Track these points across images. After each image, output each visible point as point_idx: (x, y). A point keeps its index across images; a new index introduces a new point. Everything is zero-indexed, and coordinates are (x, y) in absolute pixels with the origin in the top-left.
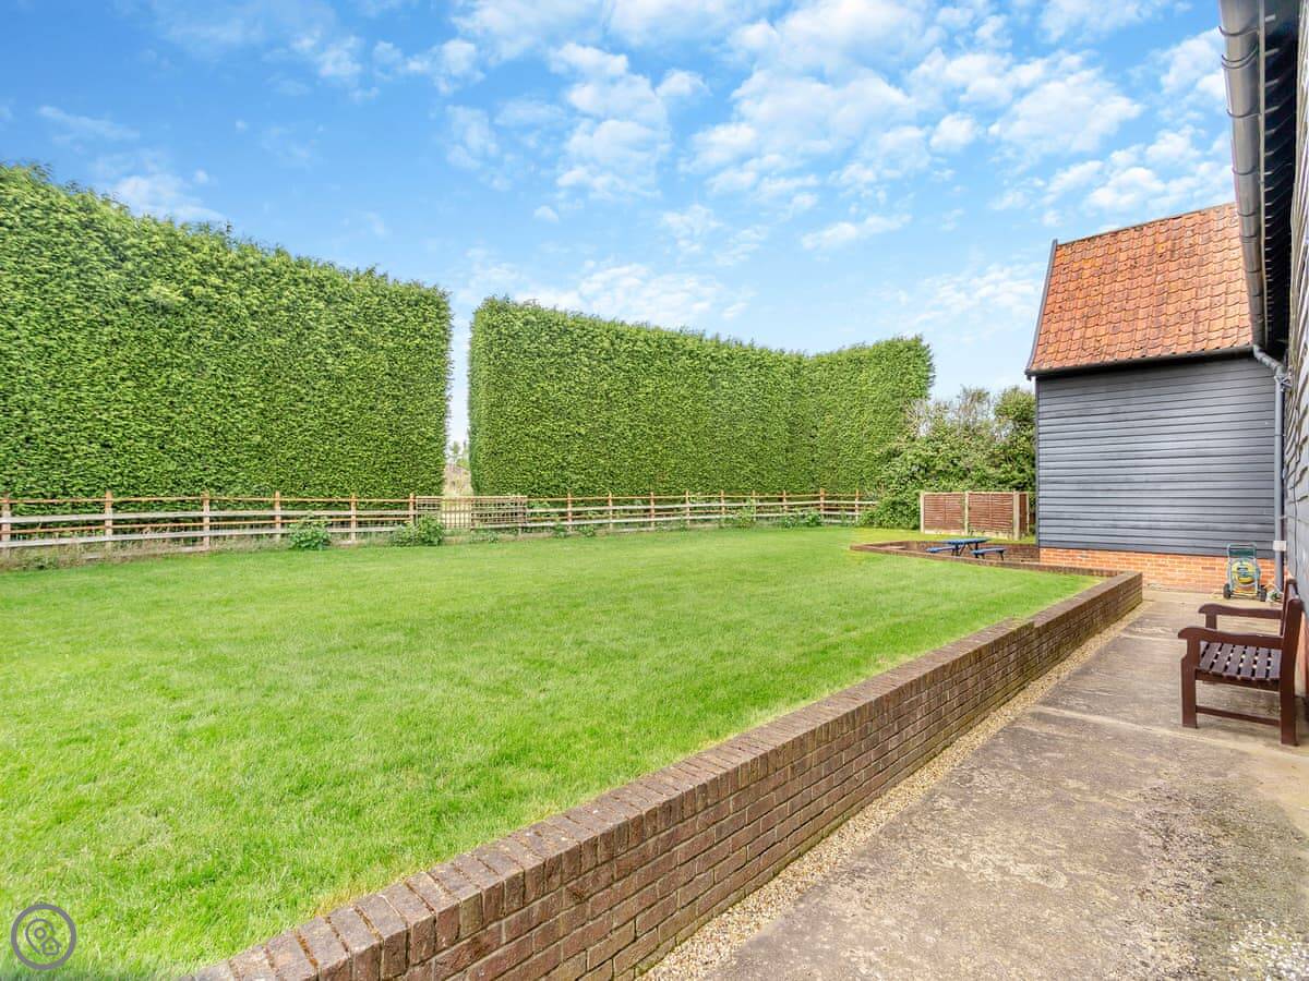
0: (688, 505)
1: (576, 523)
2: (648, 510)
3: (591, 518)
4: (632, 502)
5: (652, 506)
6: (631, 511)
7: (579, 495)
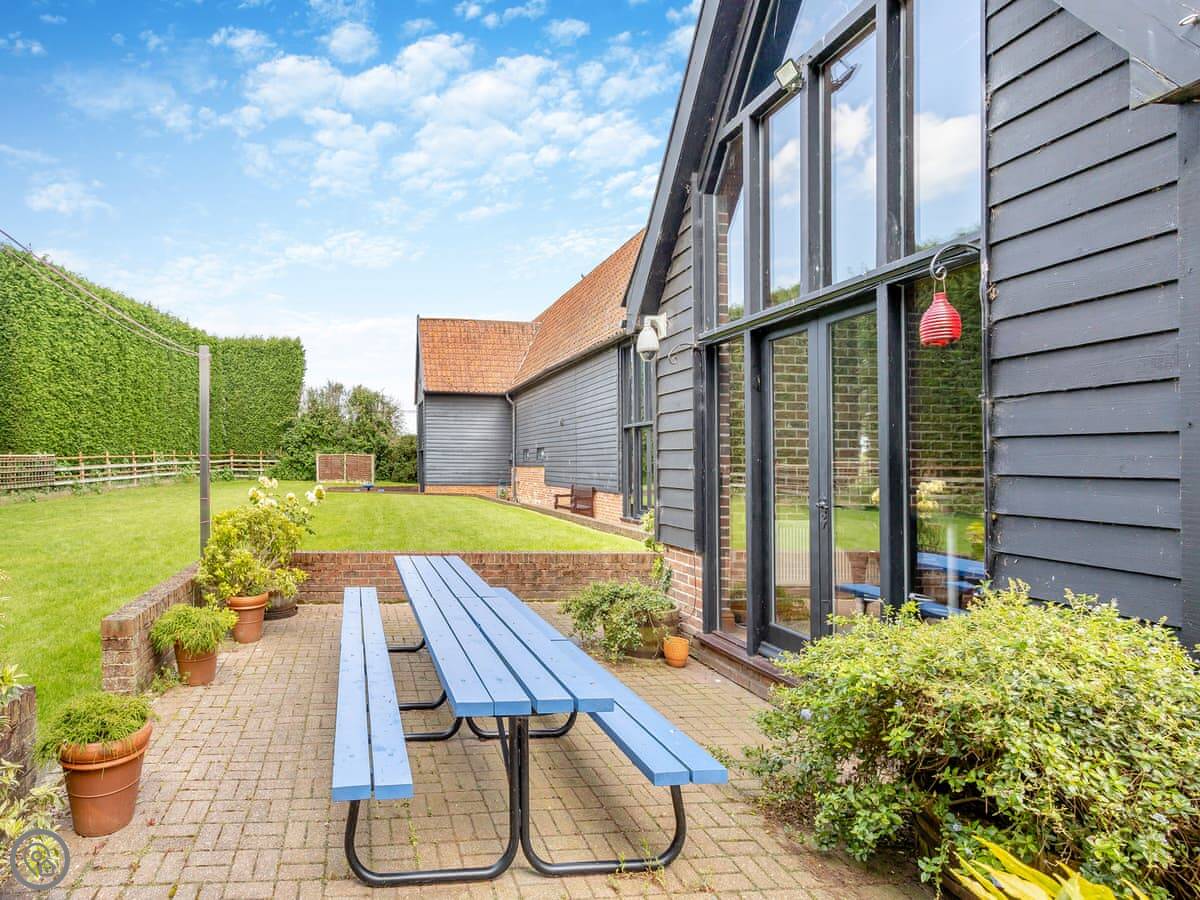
0: (155, 463)
1: (88, 480)
2: (131, 468)
3: (97, 476)
4: (121, 461)
5: (135, 464)
6: (121, 469)
7: (87, 454)
